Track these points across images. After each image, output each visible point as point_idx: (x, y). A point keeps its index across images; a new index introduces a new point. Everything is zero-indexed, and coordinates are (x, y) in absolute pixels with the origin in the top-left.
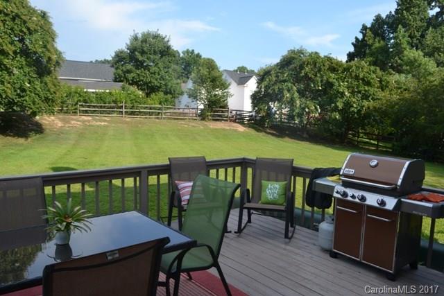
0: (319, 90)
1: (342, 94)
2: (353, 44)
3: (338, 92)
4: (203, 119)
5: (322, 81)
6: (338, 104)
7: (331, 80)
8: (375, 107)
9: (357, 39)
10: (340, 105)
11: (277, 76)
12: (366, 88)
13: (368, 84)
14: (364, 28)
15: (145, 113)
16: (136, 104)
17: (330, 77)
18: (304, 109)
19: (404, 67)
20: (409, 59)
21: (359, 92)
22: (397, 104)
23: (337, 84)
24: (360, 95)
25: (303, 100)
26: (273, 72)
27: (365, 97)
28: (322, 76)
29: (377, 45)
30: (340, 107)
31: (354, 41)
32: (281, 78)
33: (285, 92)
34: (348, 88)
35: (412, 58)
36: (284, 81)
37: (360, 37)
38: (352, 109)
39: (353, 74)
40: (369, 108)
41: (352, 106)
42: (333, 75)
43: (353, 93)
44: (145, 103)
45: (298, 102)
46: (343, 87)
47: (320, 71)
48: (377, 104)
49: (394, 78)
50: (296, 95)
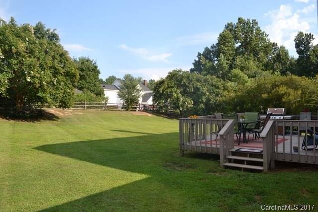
0: (192, 92)
1: (205, 94)
2: (193, 63)
3: (202, 93)
4: (127, 110)
5: (193, 87)
6: (203, 99)
7: (198, 87)
8: (223, 100)
9: (195, 60)
10: (204, 100)
11: (168, 85)
12: (217, 90)
13: (217, 88)
14: (199, 54)
15: (96, 107)
16: (92, 102)
17: (197, 85)
18: (185, 102)
19: (233, 79)
20: (235, 74)
21: (214, 93)
22: (235, 98)
23: (201, 89)
24: (214, 94)
25: (184, 97)
26: (166, 82)
27: (217, 95)
28: (193, 85)
29: (208, 64)
30: (204, 101)
31: (194, 62)
32: (170, 85)
33: (174, 93)
34: (207, 91)
35: (236, 74)
36: (172, 87)
37: (197, 59)
38: (211, 102)
39: (210, 83)
40: (220, 101)
41: (211, 101)
42: (199, 84)
43: (210, 93)
44: (96, 101)
45: (182, 99)
46: (205, 90)
47: (191, 81)
48: (224, 99)
49: (230, 85)
50: (180, 95)
